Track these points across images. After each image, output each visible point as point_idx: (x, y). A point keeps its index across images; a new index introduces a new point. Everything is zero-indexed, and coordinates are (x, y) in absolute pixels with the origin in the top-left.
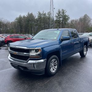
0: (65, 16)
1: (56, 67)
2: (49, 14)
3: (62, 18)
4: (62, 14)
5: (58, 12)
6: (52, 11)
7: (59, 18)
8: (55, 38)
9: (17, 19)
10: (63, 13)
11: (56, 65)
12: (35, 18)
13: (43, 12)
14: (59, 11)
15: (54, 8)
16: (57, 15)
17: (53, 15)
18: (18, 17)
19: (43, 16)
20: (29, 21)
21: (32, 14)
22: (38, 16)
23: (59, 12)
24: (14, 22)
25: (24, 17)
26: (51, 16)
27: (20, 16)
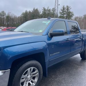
0: (70, 13)
1: (36, 80)
2: (54, 10)
3: (66, 15)
4: (66, 11)
5: (62, 9)
6: (57, 8)
7: (63, 14)
8: (41, 31)
9: (23, 14)
10: (68, 9)
11: (37, 76)
12: (40, 14)
13: (48, 8)
14: (64, 7)
15: (59, 5)
16: (61, 11)
17: (58, 11)
18: (24, 12)
19: (47, 12)
20: (34, 16)
21: (37, 10)
22: (43, 11)
23: (64, 9)
24: (20, 17)
25: (30, 12)
26: (56, 12)
27: (26, 11)
